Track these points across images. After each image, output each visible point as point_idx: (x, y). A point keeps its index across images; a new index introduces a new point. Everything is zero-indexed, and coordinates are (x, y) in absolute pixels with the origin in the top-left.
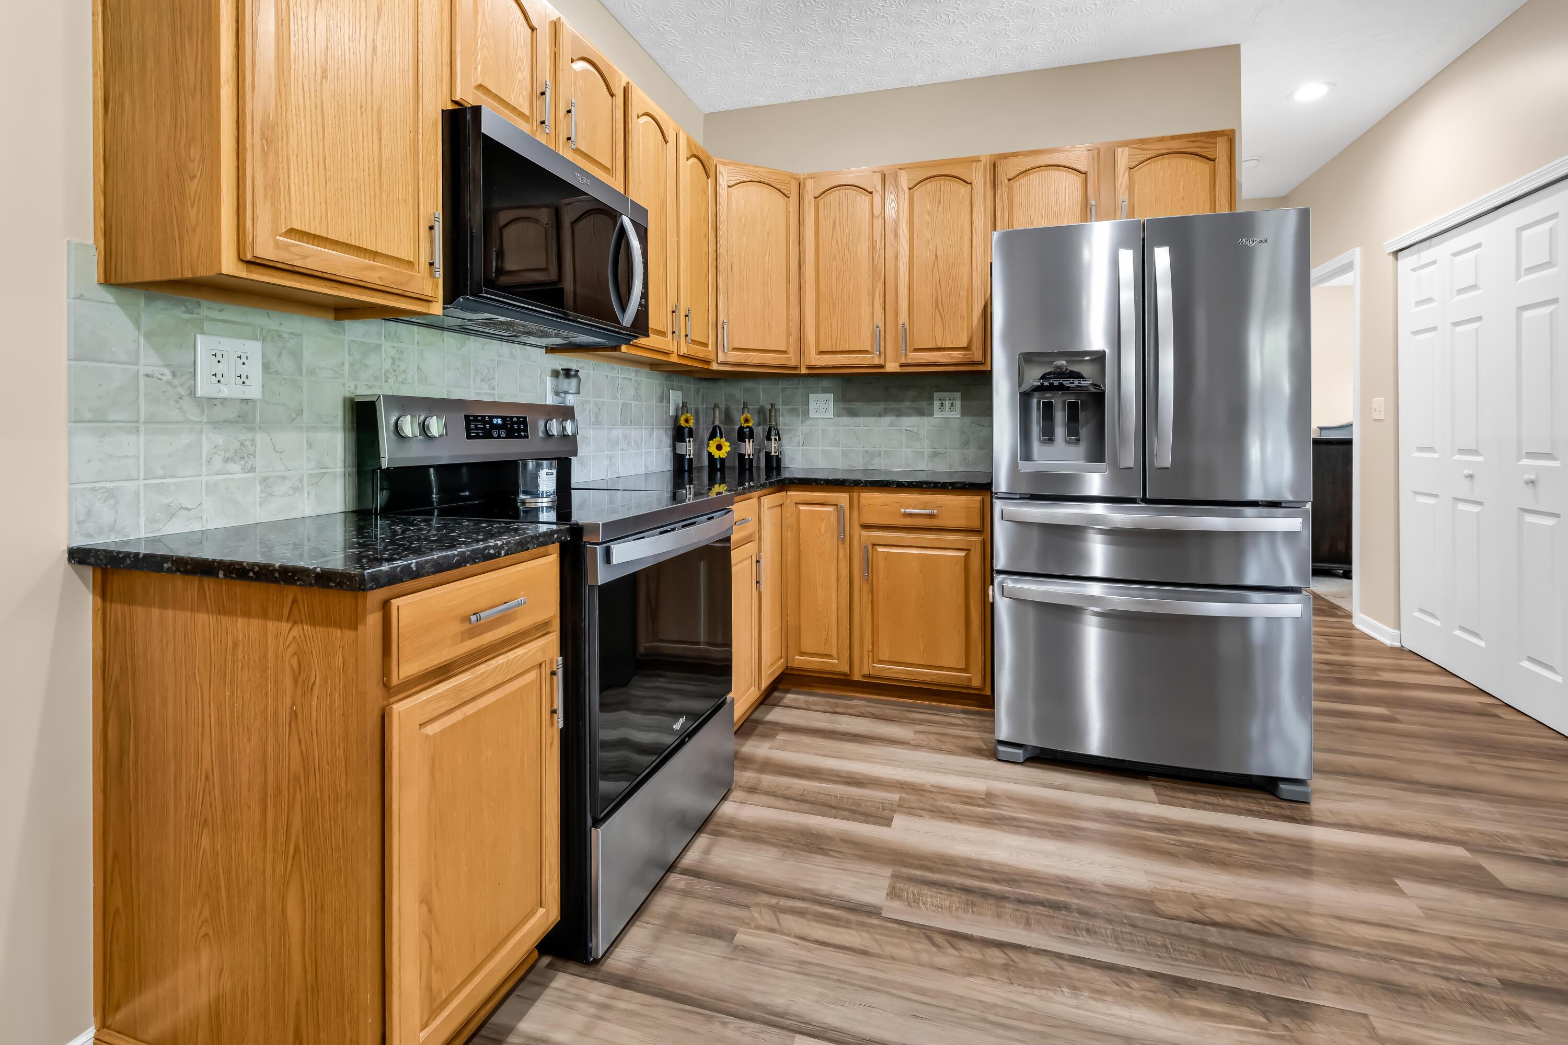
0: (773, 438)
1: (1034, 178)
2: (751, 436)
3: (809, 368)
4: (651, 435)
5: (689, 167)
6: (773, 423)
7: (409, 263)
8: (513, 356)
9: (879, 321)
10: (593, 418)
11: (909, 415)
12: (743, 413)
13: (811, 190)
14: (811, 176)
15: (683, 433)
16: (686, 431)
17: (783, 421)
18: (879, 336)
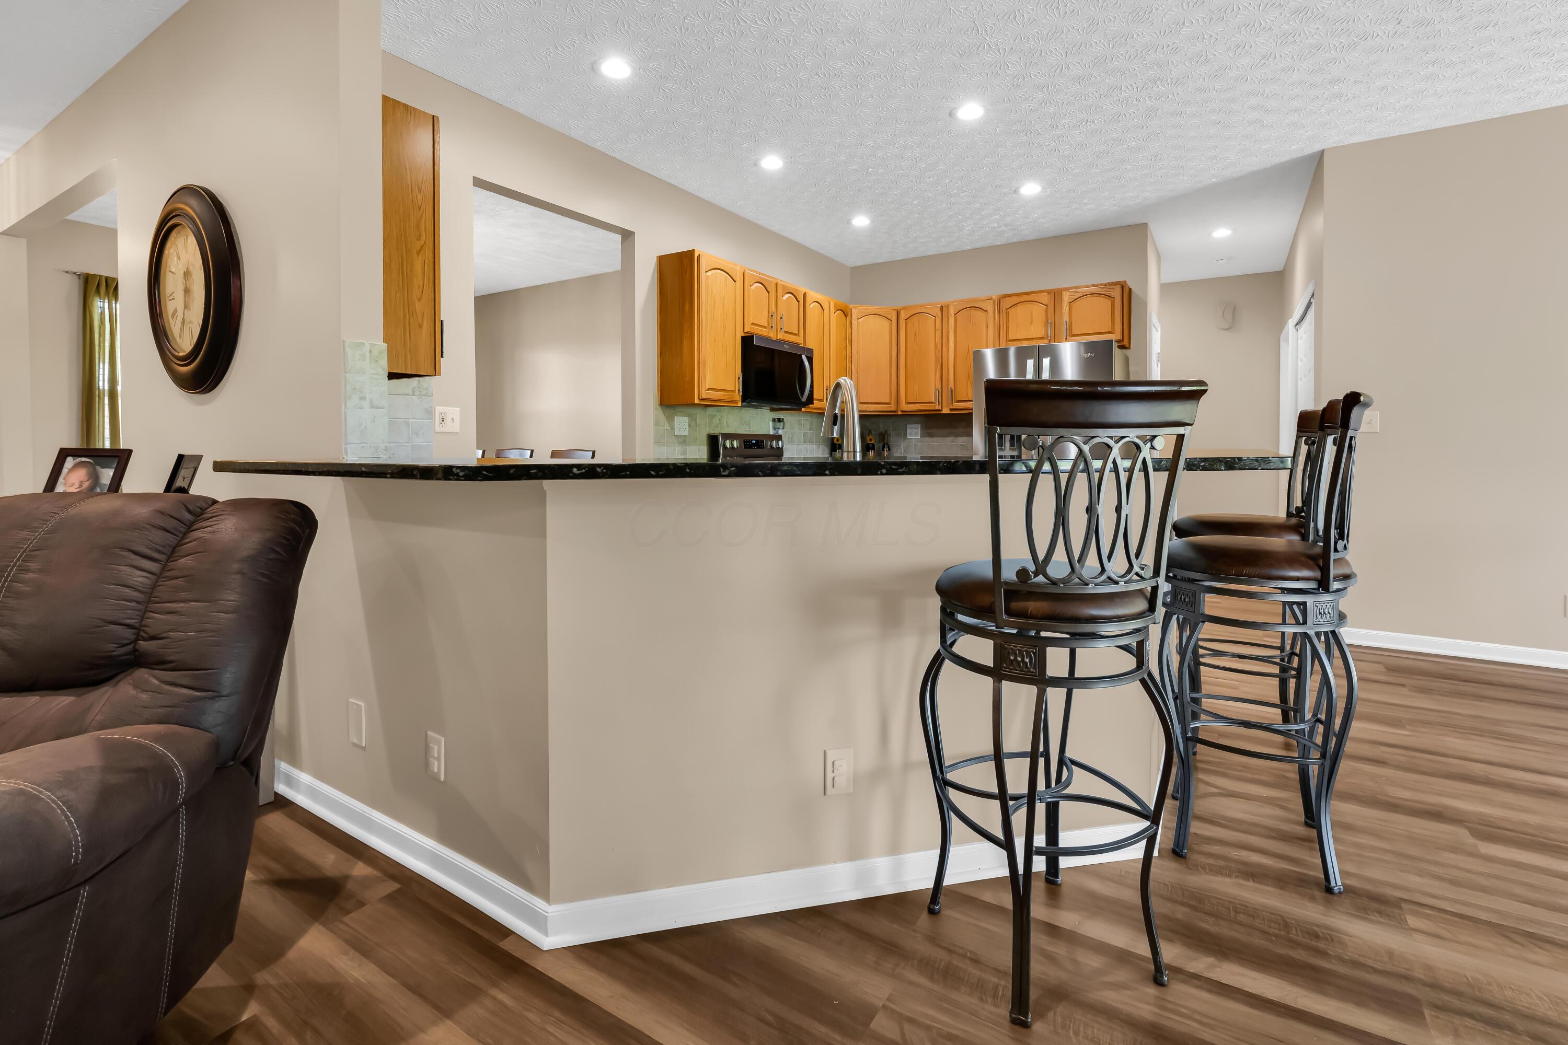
0: (885, 449)
1: (1019, 308)
2: (873, 448)
3: (902, 411)
4: (819, 448)
5: (835, 316)
6: (886, 441)
7: (734, 391)
8: (757, 414)
9: (939, 387)
10: (790, 440)
11: (961, 436)
12: (869, 436)
13: (903, 316)
14: (904, 308)
15: (836, 447)
16: (837, 446)
17: (893, 440)
18: (940, 394)
